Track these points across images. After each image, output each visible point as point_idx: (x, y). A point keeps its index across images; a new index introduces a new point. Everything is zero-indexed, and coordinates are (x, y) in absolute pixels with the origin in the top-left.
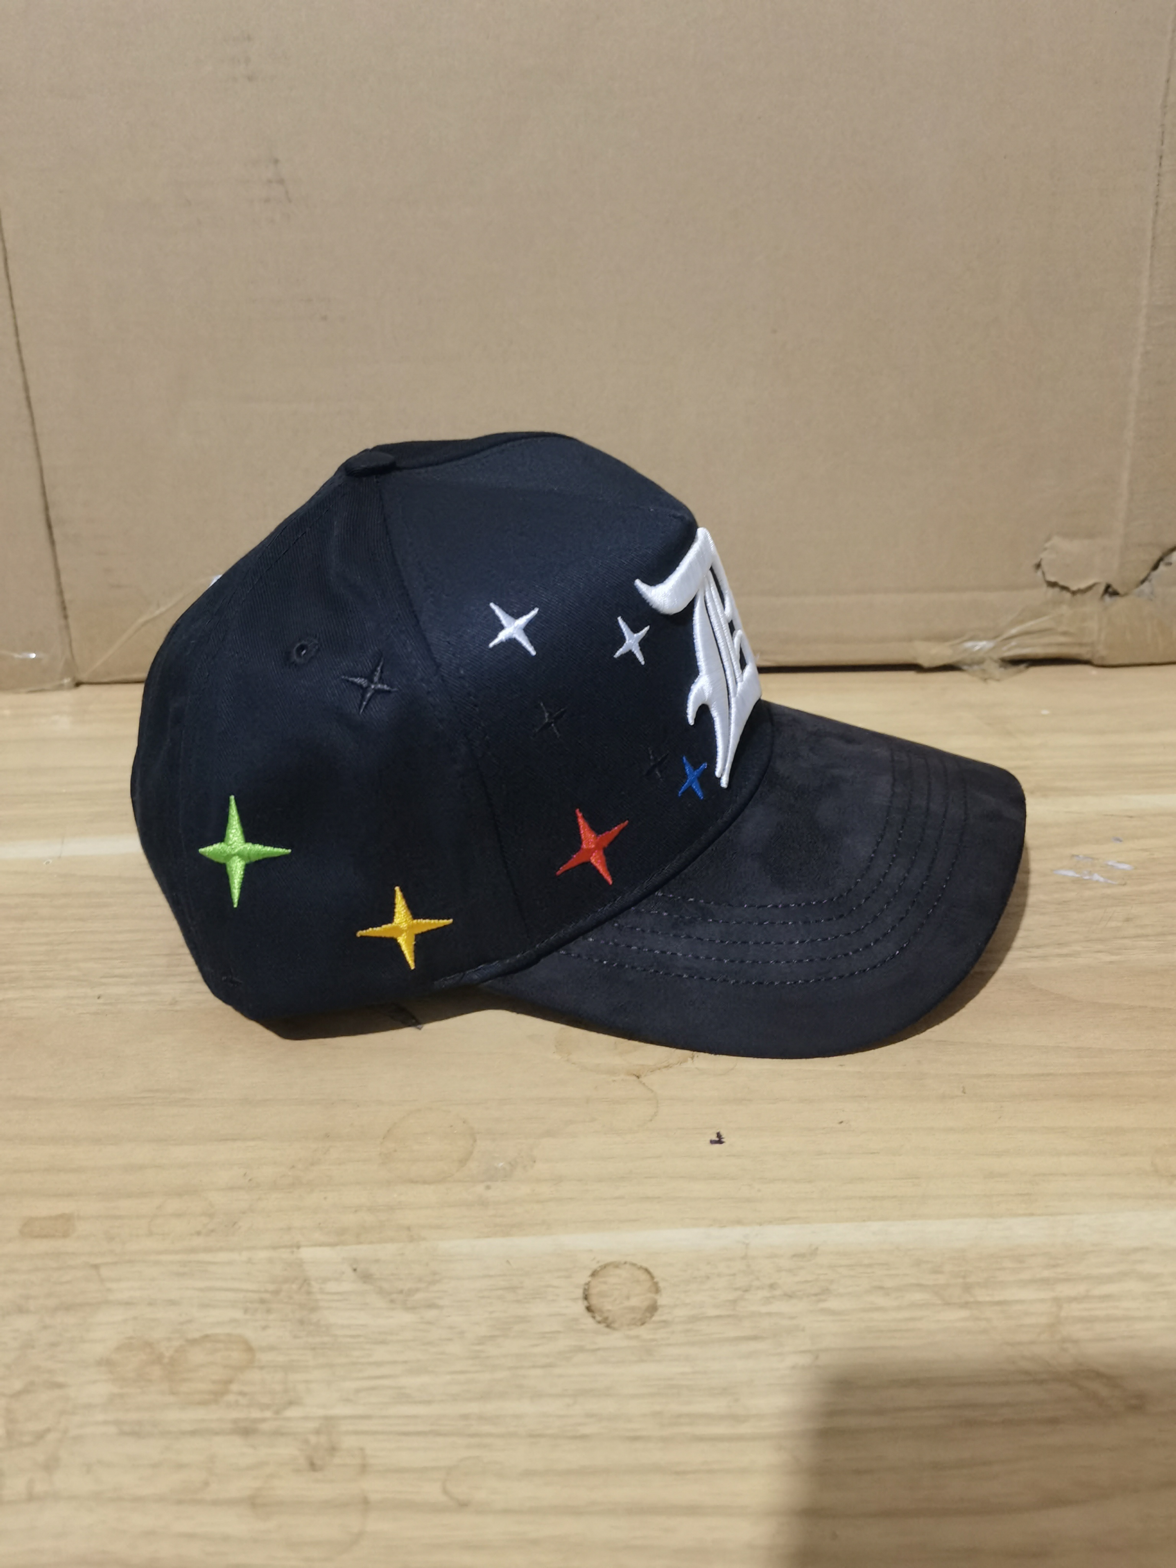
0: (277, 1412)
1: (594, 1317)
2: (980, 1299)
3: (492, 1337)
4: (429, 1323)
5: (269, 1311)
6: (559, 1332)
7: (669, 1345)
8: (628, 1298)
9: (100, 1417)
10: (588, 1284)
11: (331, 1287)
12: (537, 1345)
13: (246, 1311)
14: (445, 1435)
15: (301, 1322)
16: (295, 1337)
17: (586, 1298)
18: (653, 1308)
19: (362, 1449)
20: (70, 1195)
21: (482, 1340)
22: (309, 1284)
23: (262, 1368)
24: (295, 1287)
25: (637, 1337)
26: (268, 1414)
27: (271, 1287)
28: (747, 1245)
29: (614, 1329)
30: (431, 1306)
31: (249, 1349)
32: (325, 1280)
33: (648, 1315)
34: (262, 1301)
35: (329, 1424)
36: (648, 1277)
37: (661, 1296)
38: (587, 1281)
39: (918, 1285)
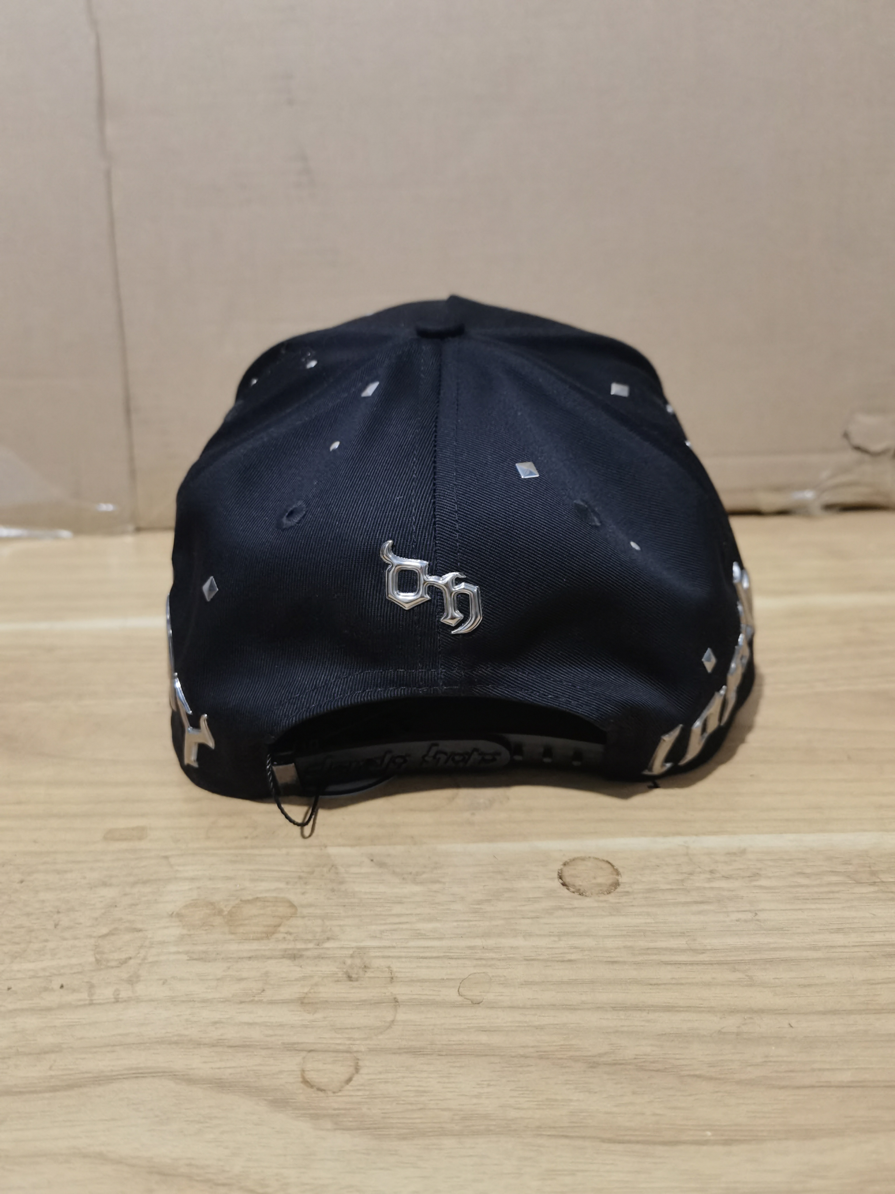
0: (318, 945)
1: (568, 889)
2: (884, 880)
3: (488, 901)
4: (435, 892)
5: (306, 883)
6: (541, 898)
7: (633, 906)
8: (595, 878)
9: (173, 949)
10: (561, 870)
11: (354, 870)
12: (524, 905)
13: (287, 883)
14: (456, 959)
15: (333, 890)
16: (329, 899)
17: (561, 878)
18: (616, 884)
19: (389, 967)
20: (143, 815)
21: (480, 902)
22: (336, 868)
23: (303, 917)
24: (325, 870)
25: (605, 901)
26: (311, 945)
27: (306, 869)
28: (688, 848)
29: (586, 896)
30: (436, 882)
31: (292, 905)
32: (349, 866)
33: (613, 888)
34: (300, 878)
35: (361, 951)
36: (609, 866)
37: (621, 876)
38: (560, 868)
39: (833, 872)
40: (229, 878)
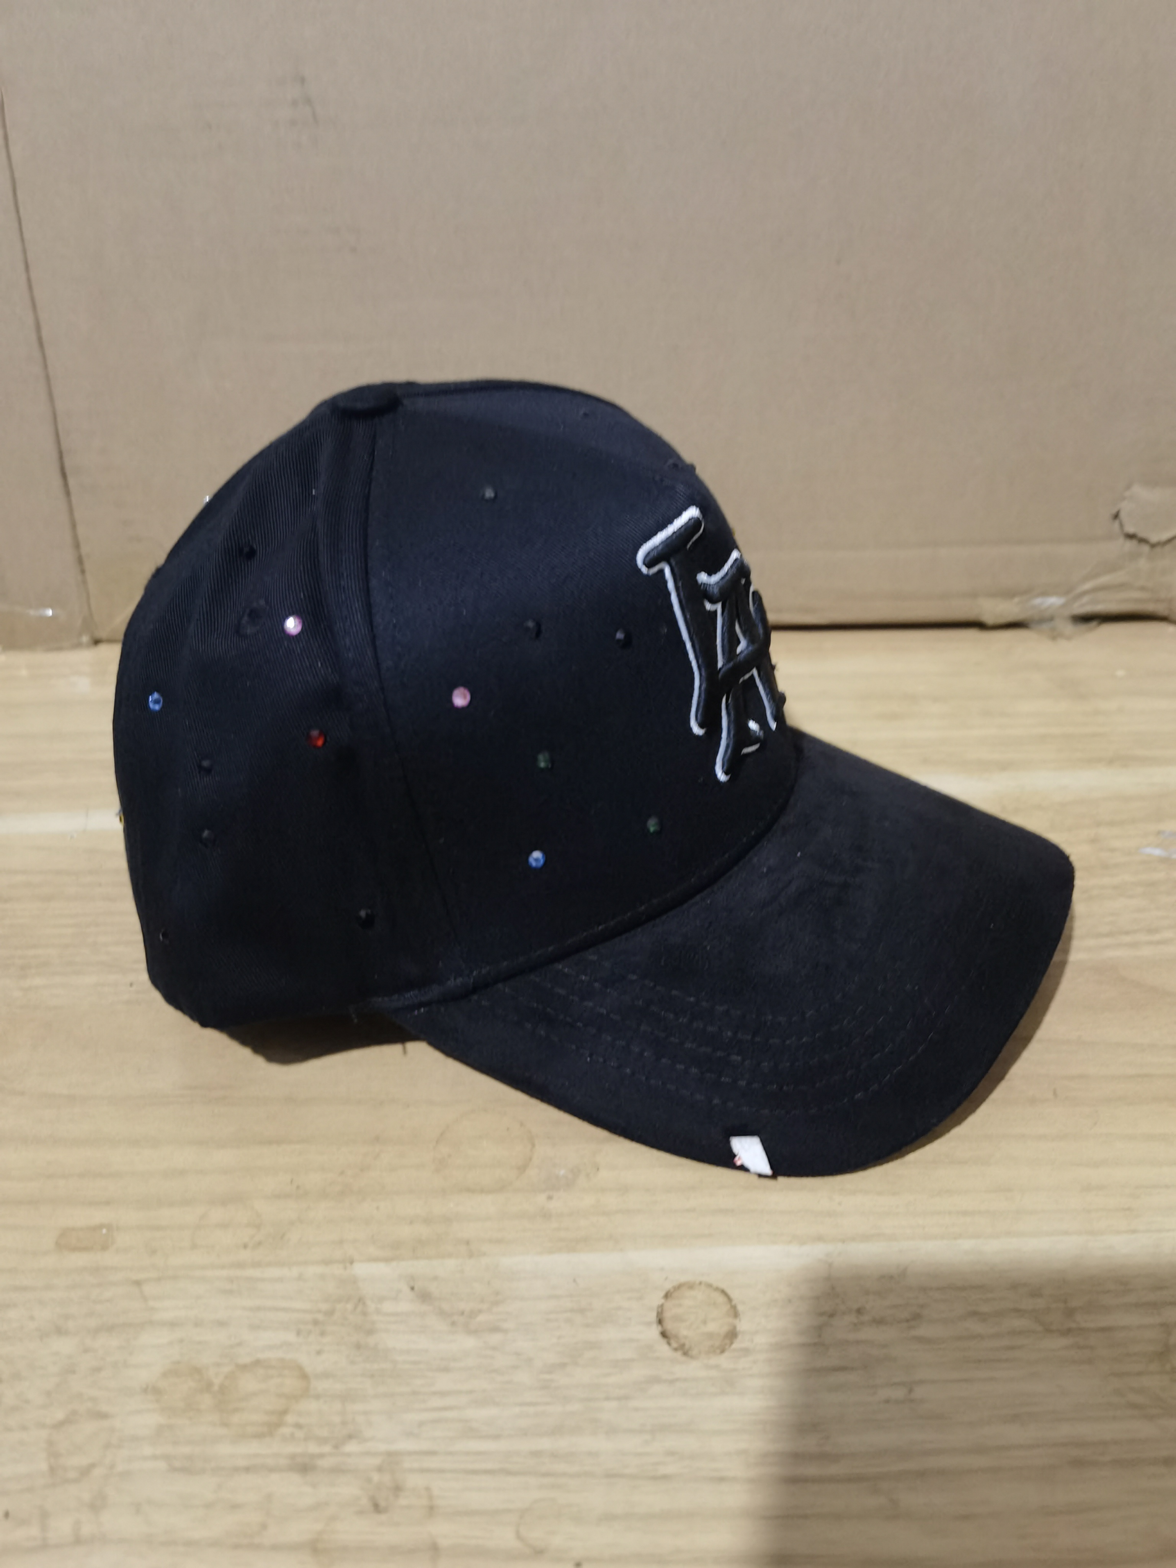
0: (336, 1447)
1: (669, 1344)
2: (1084, 1325)
3: (563, 1365)
4: (494, 1348)
5: (323, 1334)
6: (633, 1360)
7: (751, 1375)
8: (705, 1322)
9: (148, 1450)
10: (662, 1306)
11: (388, 1307)
12: (610, 1375)
13: (298, 1333)
14: (516, 1474)
15: (358, 1346)
16: (352, 1363)
17: (660, 1322)
18: (732, 1335)
19: (428, 1489)
20: (108, 1203)
21: (551, 1369)
22: (364, 1304)
23: (317, 1397)
24: (350, 1306)
25: (717, 1367)
26: (327, 1449)
27: (324, 1307)
28: (830, 1264)
29: (692, 1357)
30: (495, 1329)
31: (304, 1376)
32: (382, 1299)
33: (727, 1341)
34: (316, 1322)
35: (392, 1460)
36: (725, 1299)
37: (740, 1321)
38: (660, 1303)
39: (1017, 1310)
40: (221, 1324)
